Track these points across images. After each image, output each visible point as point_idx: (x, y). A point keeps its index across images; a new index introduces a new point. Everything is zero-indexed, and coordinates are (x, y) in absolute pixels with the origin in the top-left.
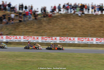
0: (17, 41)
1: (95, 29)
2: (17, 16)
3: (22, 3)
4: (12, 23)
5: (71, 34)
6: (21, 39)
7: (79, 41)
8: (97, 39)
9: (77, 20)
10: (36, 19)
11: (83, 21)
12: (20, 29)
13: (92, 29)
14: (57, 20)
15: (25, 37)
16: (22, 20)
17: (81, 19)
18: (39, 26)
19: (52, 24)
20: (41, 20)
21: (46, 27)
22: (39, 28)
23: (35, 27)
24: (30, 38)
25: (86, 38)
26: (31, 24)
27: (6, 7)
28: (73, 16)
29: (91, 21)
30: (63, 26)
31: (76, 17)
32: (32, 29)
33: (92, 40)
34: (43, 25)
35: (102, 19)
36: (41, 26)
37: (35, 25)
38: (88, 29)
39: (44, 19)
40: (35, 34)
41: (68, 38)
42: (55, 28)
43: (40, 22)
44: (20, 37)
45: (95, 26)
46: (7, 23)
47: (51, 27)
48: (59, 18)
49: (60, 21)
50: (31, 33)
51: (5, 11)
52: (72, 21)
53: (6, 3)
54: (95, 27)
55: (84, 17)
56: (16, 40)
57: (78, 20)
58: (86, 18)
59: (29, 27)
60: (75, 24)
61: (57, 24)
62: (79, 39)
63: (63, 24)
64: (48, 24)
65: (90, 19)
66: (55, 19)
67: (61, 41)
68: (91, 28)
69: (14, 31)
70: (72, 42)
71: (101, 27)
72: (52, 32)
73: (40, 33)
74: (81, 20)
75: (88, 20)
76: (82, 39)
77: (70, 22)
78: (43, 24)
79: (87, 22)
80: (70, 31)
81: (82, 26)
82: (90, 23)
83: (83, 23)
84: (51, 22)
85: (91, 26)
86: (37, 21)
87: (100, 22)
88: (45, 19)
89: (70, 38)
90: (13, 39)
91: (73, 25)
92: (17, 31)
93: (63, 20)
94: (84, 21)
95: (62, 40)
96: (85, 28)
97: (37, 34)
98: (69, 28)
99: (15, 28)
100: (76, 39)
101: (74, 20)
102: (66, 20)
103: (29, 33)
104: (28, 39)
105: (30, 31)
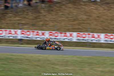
5: (85, 28)
6: (18, 35)
9: (90, 8)
10: (29, 5)
11: (100, 10)
12: (8, 19)
14: (61, 8)
17: (96, 6)
18: (35, 15)
19: (54, 13)
20: (37, 6)
21: (46, 17)
22: (36, 18)
23: (31, 17)
26: (24, 12)
29: (110, 9)
30: (71, 16)
31: (88, 3)
32: (27, 20)
34: (41, 15)
36: (39, 16)
37: (30, 13)
38: (109, 21)
39: (42, 5)
40: (31, 28)
41: (89, 34)
42: (60, 19)
43: (36, 10)
44: (16, 32)
47: (54, 17)
48: (64, 5)
49: (65, 9)
50: (26, 26)
52: (83, 10)
57: (92, 8)
58: (102, 5)
59: (21, 17)
60: (88, 14)
61: (61, 13)
63: (71, 14)
64: (49, 13)
65: (108, 7)
66: (58, 5)
70: (97, 40)
74: (96, 8)
75: (106, 8)
77: (81, 11)
78: (41, 13)
79: (105, 11)
80: (84, 25)
81: (98, 17)
82: (110, 13)
83: (100, 13)
84: (52, 11)
85: (111, 17)
86: (31, 8)
88: (44, 5)
89: (93, 35)
90: (6, 34)
91: (86, 16)
92: (3, 22)
93: (70, 8)
95: (81, 37)
96: (103, 19)
98: (81, 20)
100: (102, 36)
101: (86, 8)
102: (75, 8)
103: (23, 25)
104: (28, 34)
105: (23, 22)
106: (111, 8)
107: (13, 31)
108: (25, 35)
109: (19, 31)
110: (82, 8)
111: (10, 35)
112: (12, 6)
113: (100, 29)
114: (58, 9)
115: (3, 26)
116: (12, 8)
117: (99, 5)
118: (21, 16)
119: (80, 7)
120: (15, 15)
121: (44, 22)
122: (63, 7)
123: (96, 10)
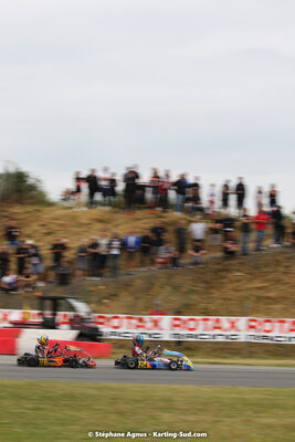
0: (220, 339)
2: (215, 231)
3: (240, 178)
4: (196, 263)
6: (238, 330)
12: (231, 286)
15: (253, 324)
24: (278, 324)
26: (278, 266)
27: (167, 194)
32: (283, 287)
46: (174, 262)
50: (278, 306)
51: (165, 212)
53: (167, 176)
56: (214, 336)
59: (268, 280)
69: (205, 296)
90: (204, 330)
92: (216, 294)
99: (206, 282)
103: (269, 304)
104: (268, 329)
105: (271, 294)
107: (225, 321)
108: (260, 331)
109: (242, 322)
111: (218, 332)
112: (244, 249)
115: (212, 307)
116: (245, 254)
118: (269, 277)
120: (250, 274)
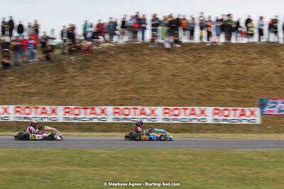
1: (209, 83)
5: (144, 97)
6: (9, 114)
7: (167, 116)
8: (217, 111)
9: (161, 59)
10: (48, 58)
11: (178, 63)
13: (201, 84)
14: (107, 61)
15: (18, 109)
16: (11, 62)
17: (171, 56)
18: (57, 76)
19: (92, 71)
20: (63, 60)
21: (76, 80)
22: (57, 82)
23: (47, 82)
24: (34, 109)
25: (187, 109)
26: (36, 72)
28: (150, 49)
29: (198, 61)
31: (158, 51)
32: (40, 86)
33: (203, 112)
34: (67, 75)
35: (230, 57)
36: (63, 78)
37: (47, 74)
38: (192, 83)
39: (72, 58)
40: (46, 101)
41: (136, 109)
43: (60, 68)
44: (5, 109)
45: (210, 75)
47: (90, 79)
48: (111, 56)
49: (113, 64)
50: (36, 98)
52: (147, 63)
54: (210, 77)
55: (179, 52)
57: (165, 59)
58: (184, 53)
59: (30, 82)
60: (155, 71)
61: (105, 72)
62: (167, 111)
64: (82, 73)
65: (195, 56)
66: (100, 57)
67: (117, 116)
68: (199, 80)
71: (226, 77)
72: (95, 93)
73: (60, 97)
74: (170, 59)
75: (191, 58)
76: (176, 112)
77: (142, 67)
78: (67, 73)
79: (188, 64)
81: (173, 75)
82: (197, 67)
83: (177, 69)
84: (88, 68)
85: (198, 75)
86: (51, 65)
87: (224, 63)
88: (74, 58)
89: (143, 109)
91: (152, 74)
93: (123, 61)
94: (181, 61)
95: (121, 114)
96: (182, 80)
97: (52, 99)
98: (139, 82)
100: (159, 111)
101: (153, 60)
102: (131, 60)
103: (31, 97)
104: (28, 112)
105: (32, 91)
106: (199, 58)
109: (11, 108)
110: (145, 60)
113: (173, 98)
114: (99, 63)
117: (178, 54)
118: (30, 80)
119: (141, 59)
120: (19, 78)
121: (71, 89)
122: (110, 60)
123: (172, 63)
